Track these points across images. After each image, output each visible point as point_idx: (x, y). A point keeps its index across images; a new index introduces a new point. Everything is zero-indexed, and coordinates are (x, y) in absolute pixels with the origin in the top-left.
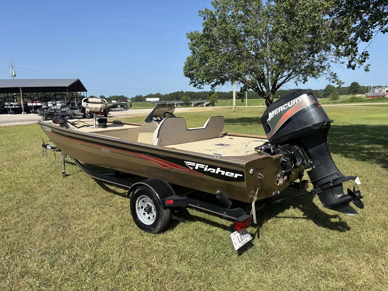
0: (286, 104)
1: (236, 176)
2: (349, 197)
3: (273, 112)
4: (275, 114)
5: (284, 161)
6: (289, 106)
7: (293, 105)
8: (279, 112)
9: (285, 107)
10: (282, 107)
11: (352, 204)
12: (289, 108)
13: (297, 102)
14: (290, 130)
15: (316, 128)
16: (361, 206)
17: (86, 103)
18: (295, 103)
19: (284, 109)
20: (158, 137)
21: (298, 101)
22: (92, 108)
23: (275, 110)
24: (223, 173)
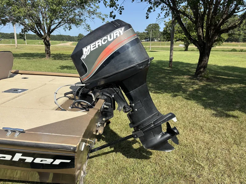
0: (105, 38)
1: (57, 162)
2: (168, 135)
3: (88, 47)
4: (92, 49)
5: (106, 108)
6: (109, 40)
7: (114, 39)
8: (97, 47)
9: (104, 41)
10: (100, 41)
11: (170, 141)
12: (109, 43)
13: (118, 35)
14: (111, 71)
15: (141, 67)
16: (177, 142)
18: (117, 36)
19: (103, 43)
21: (120, 34)
23: (92, 45)
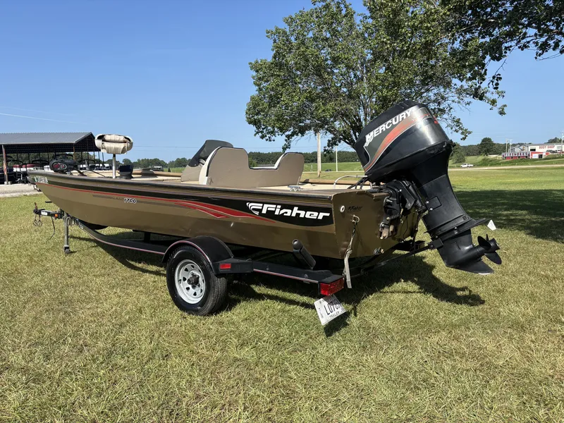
0: (390, 121)
2: (481, 249)
3: (372, 133)
4: (375, 136)
5: (389, 203)
6: (394, 123)
7: (399, 122)
8: (380, 132)
9: (388, 125)
10: (384, 125)
11: (485, 259)
12: (393, 126)
13: (405, 117)
14: (395, 157)
15: (432, 152)
16: (498, 261)
17: (100, 141)
18: (403, 118)
19: (387, 128)
20: (207, 176)
21: (407, 115)
22: (111, 148)
23: (375, 131)
24: (302, 214)
